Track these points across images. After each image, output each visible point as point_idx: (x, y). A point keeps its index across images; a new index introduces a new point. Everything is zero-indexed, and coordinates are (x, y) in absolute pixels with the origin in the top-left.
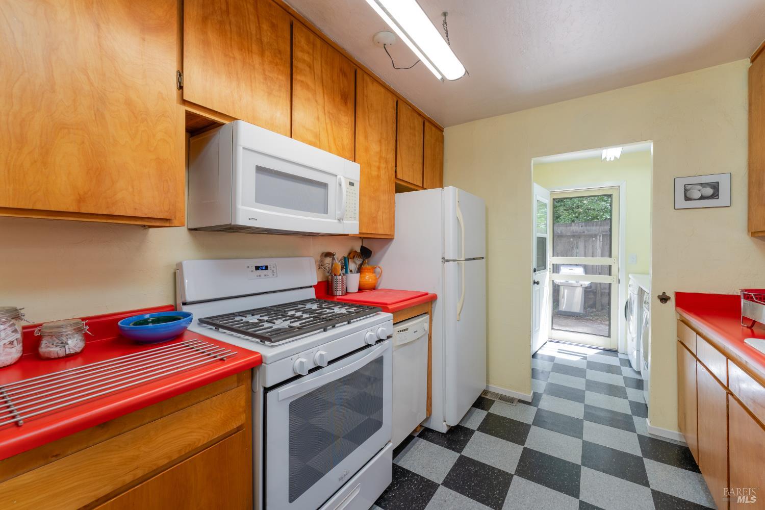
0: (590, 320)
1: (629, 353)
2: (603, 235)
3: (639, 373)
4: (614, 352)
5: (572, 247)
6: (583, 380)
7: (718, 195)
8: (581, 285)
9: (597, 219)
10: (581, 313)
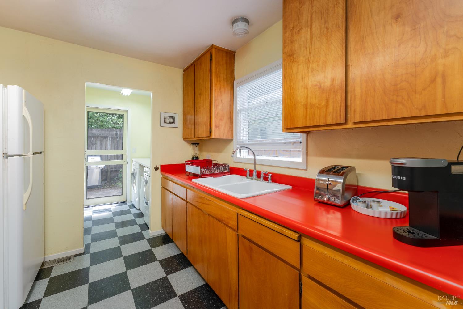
0: (105, 188)
1: (133, 200)
2: (112, 137)
3: (139, 209)
4: (125, 203)
5: (93, 144)
6: (113, 224)
7: (174, 122)
8: (99, 168)
9: (103, 127)
10: (99, 186)
